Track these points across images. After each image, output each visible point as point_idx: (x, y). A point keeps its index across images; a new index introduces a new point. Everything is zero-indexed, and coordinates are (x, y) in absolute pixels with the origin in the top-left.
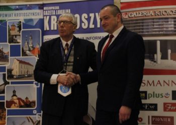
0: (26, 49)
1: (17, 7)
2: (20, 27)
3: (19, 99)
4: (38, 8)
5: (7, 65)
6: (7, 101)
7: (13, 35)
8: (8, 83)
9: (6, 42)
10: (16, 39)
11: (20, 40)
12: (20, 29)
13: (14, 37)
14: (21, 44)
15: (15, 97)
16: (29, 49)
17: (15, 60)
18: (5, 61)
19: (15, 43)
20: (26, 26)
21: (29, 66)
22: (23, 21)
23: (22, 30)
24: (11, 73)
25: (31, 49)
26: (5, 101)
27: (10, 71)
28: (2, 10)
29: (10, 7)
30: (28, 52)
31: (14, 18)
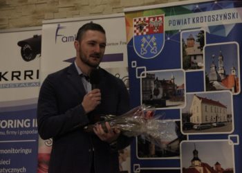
0: (213, 78)
1: (197, 6)
2: (201, 41)
3: (204, 165)
4: (233, 5)
5: (182, 107)
6: (184, 169)
7: (191, 55)
8: (185, 138)
9: (180, 68)
10: (194, 61)
11: (202, 63)
12: (202, 44)
13: (193, 58)
14: (203, 69)
15: (197, 163)
16: (219, 77)
17: (195, 97)
18: (178, 101)
19: (195, 68)
20: (212, 38)
21: (219, 108)
22: (206, 30)
23: (206, 45)
24: (189, 120)
25: (222, 78)
26: (181, 169)
27: (187, 117)
28: (173, 14)
29: (185, 7)
30: (216, 84)
31: (191, 25)
